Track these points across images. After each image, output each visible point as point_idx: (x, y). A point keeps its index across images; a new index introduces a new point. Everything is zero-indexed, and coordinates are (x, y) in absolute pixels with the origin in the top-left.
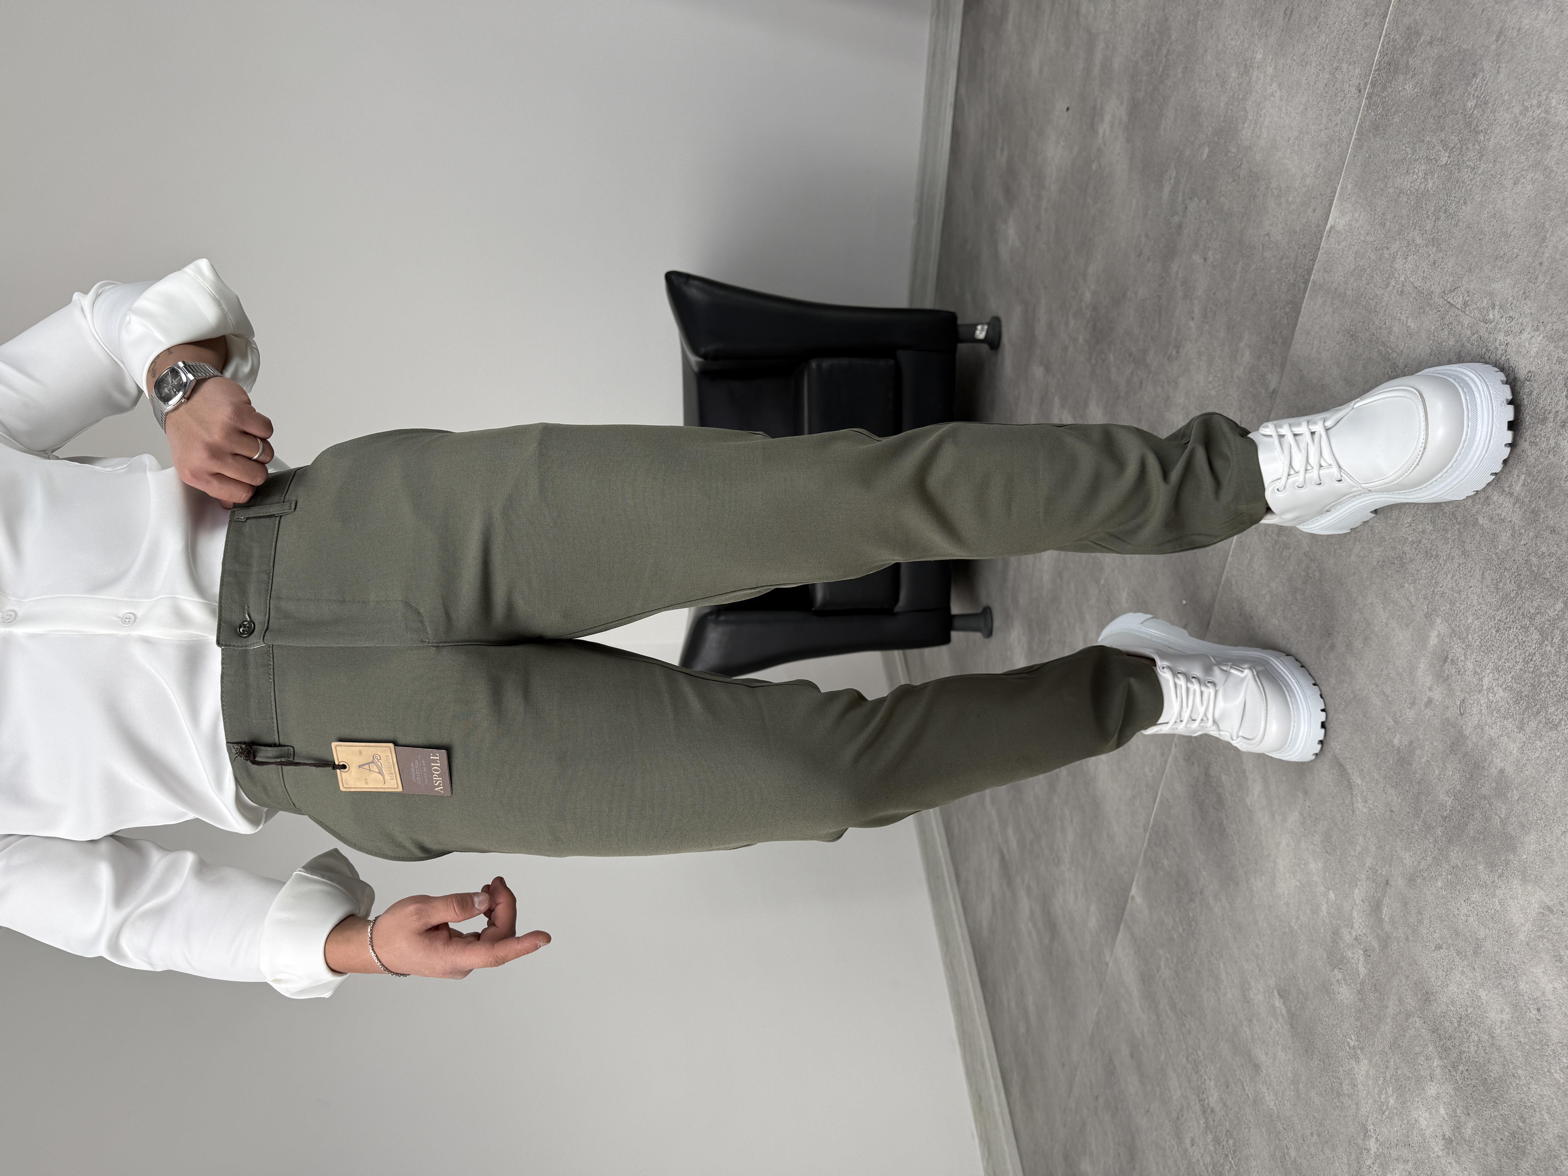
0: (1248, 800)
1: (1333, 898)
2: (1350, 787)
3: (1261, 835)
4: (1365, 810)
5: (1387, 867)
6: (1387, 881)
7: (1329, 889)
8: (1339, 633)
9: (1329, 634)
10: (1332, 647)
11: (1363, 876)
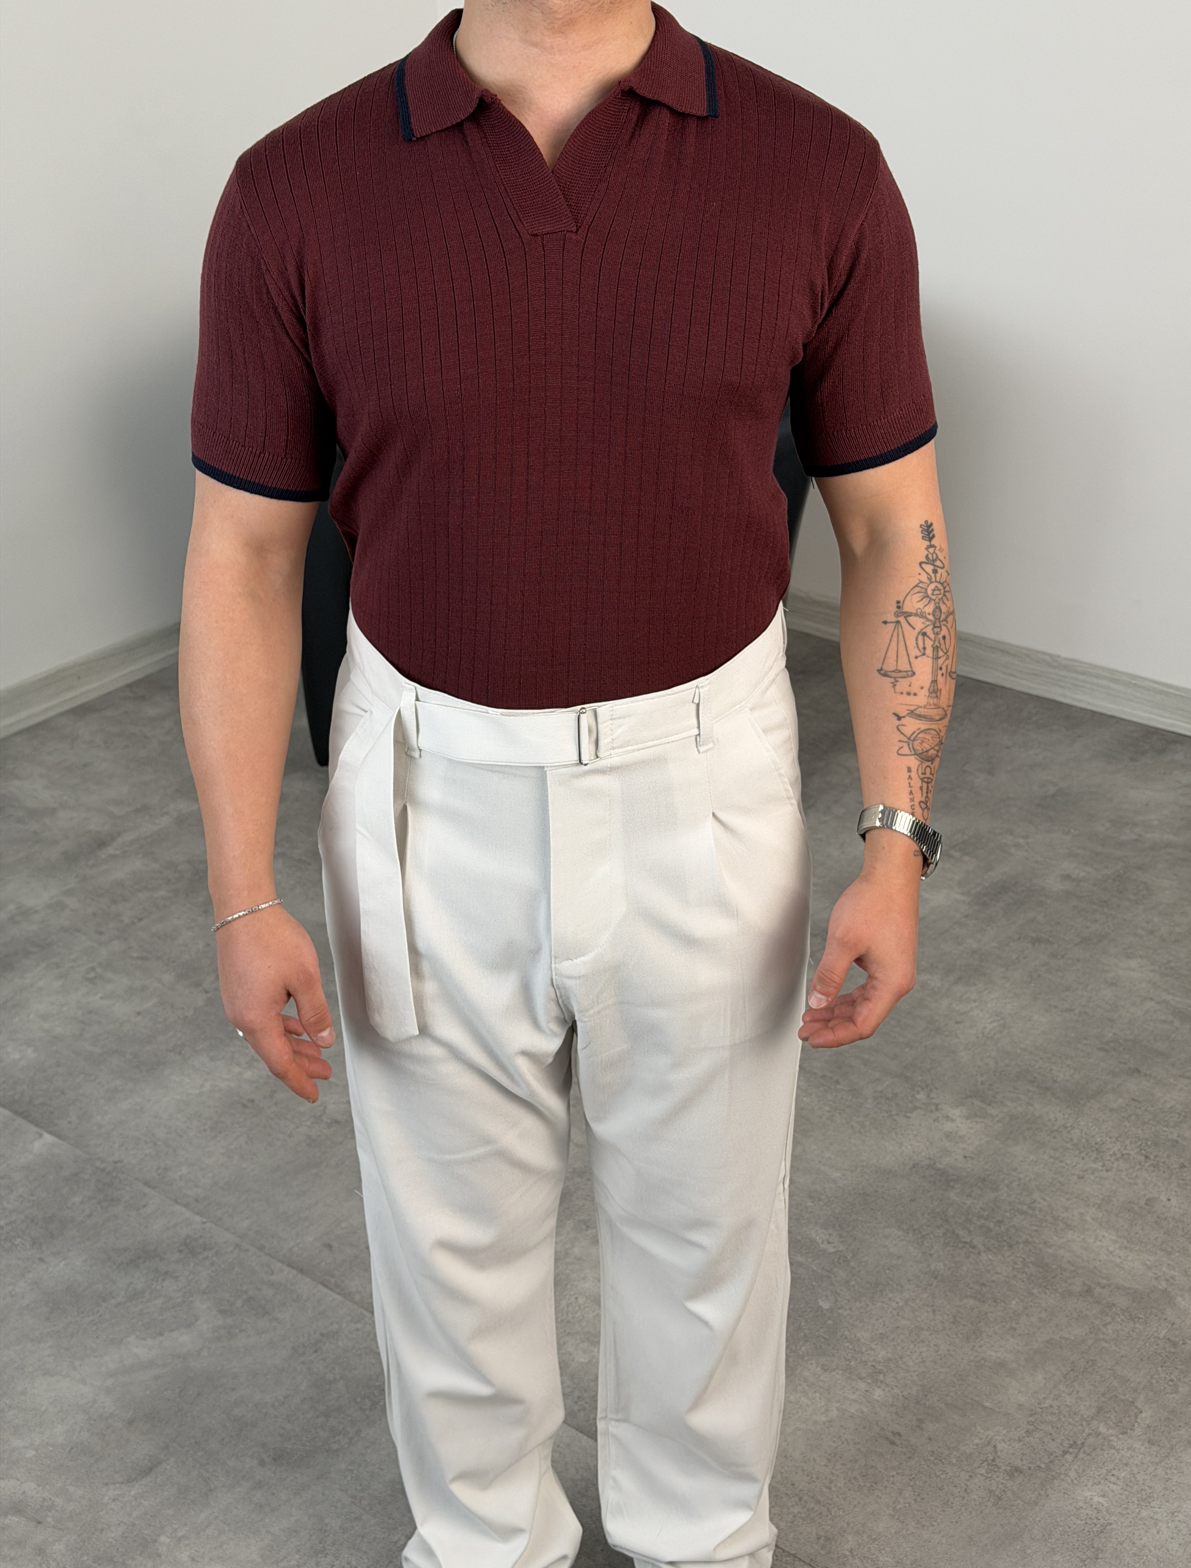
0: (132, 1339)
1: (27, 1456)
2: (130, 1481)
3: (96, 1357)
4: (106, 1499)
5: (53, 1523)
6: (39, 1523)
7: (36, 1450)
8: (274, 1472)
9: (275, 1460)
10: (262, 1463)
11: (46, 1495)
